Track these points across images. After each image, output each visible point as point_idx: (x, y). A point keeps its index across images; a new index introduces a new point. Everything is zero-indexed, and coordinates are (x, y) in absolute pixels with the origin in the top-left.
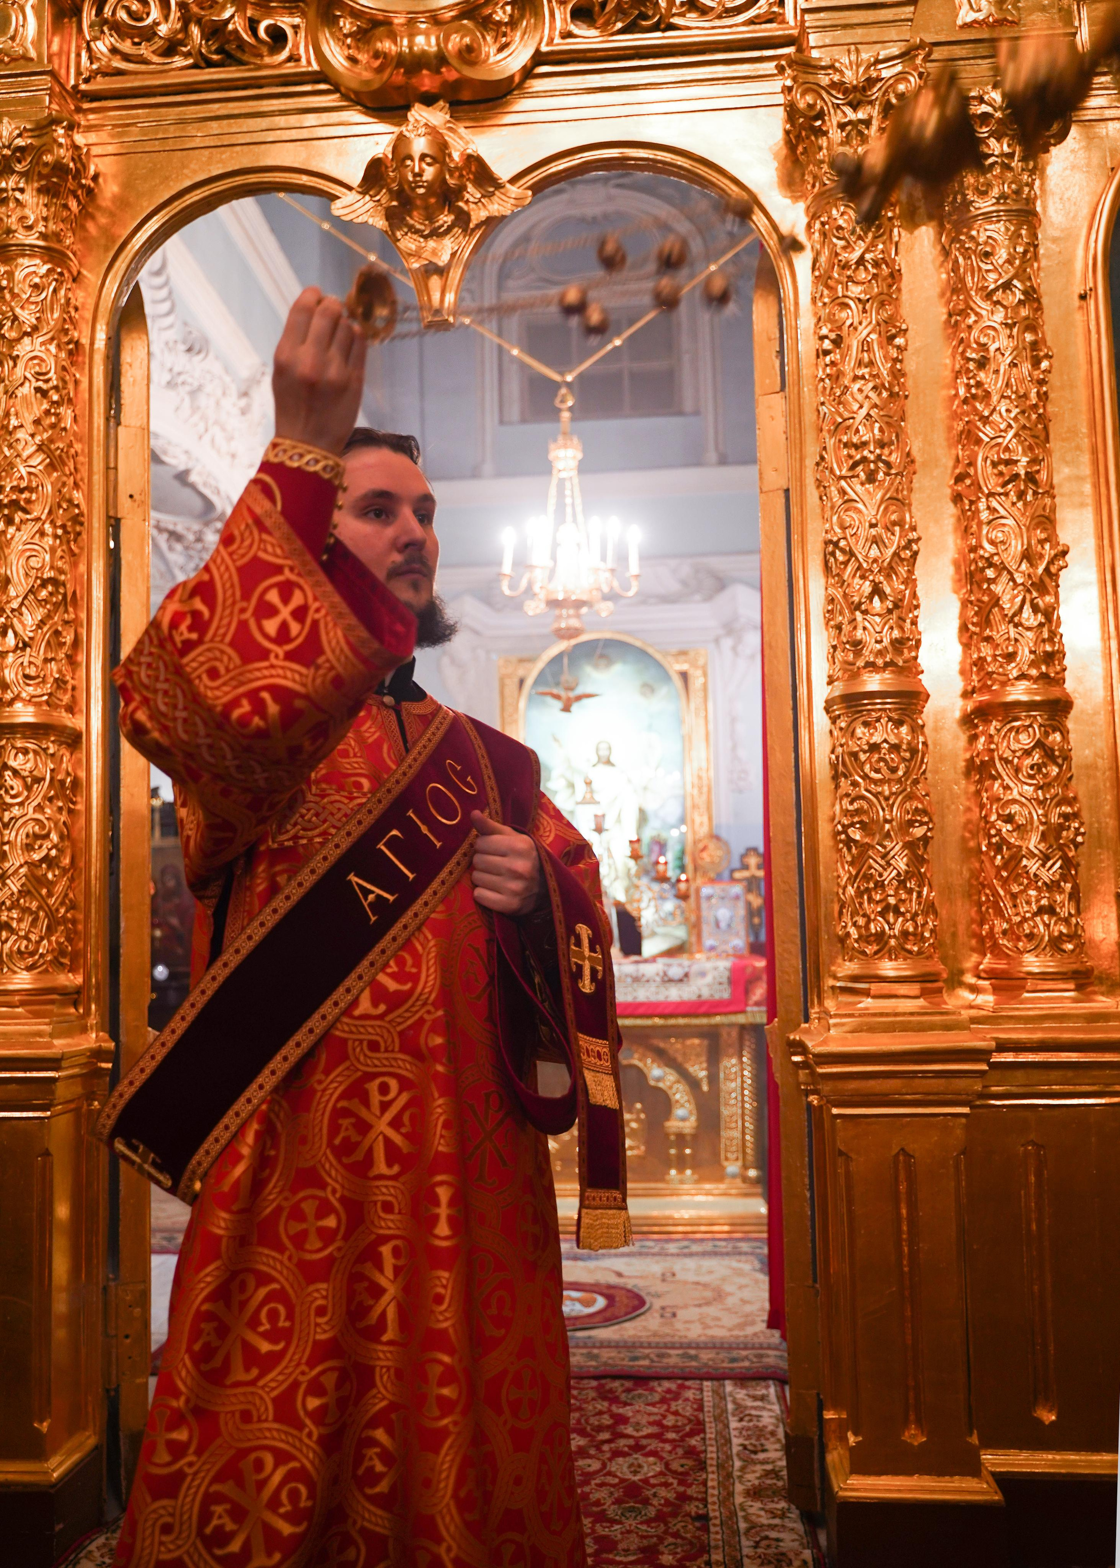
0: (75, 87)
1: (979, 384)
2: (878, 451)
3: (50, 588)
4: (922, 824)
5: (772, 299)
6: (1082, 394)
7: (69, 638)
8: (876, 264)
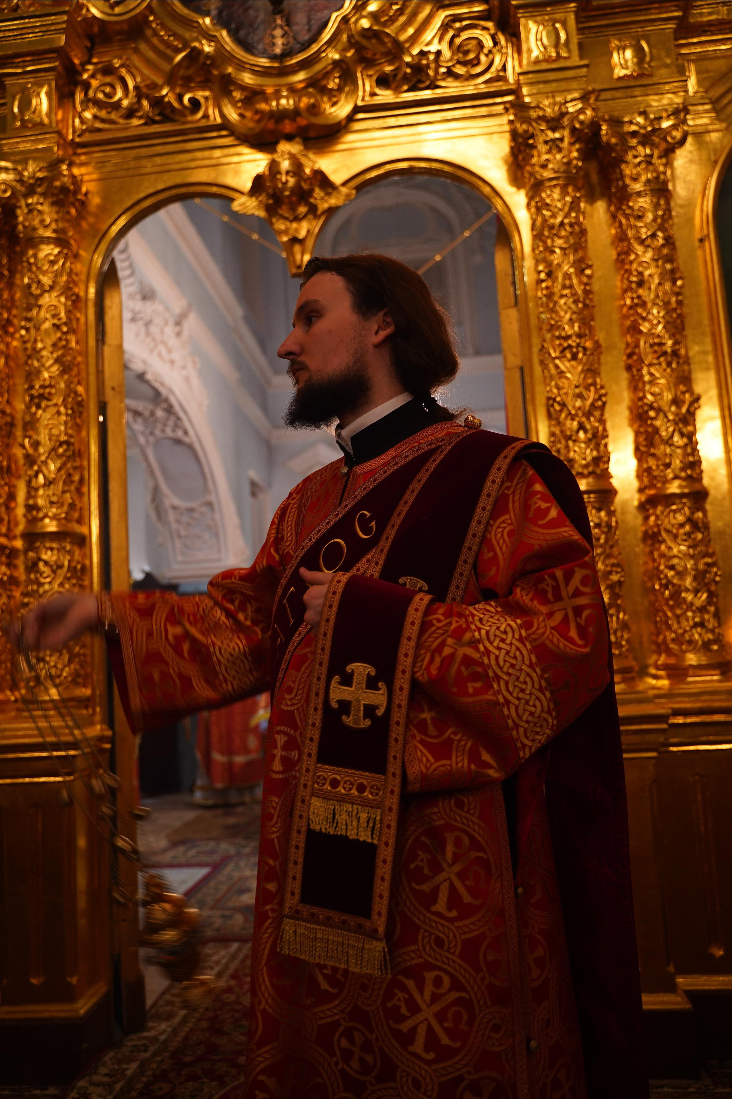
0: (73, 140)
1: (639, 297)
2: (578, 341)
3: (65, 447)
4: (617, 573)
5: (507, 251)
6: (704, 300)
7: (76, 478)
8: (571, 225)
